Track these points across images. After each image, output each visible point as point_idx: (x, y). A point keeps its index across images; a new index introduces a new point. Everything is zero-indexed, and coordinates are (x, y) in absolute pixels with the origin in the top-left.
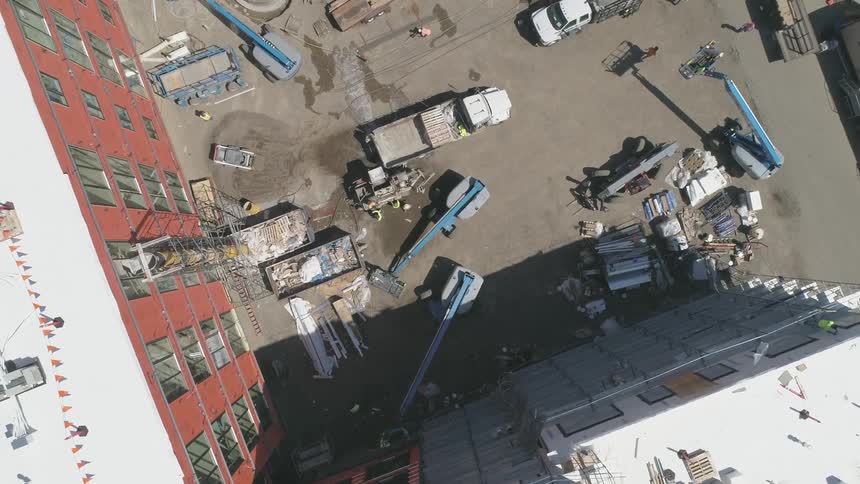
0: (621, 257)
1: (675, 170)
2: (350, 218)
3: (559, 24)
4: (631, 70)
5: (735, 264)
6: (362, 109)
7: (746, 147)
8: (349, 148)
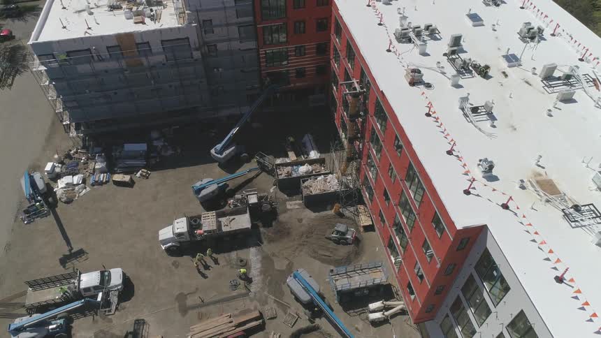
0: (135, 157)
1: (82, 194)
2: (279, 198)
3: (106, 273)
4: (73, 251)
5: (78, 149)
6: (256, 256)
7: (37, 188)
8: (270, 234)
